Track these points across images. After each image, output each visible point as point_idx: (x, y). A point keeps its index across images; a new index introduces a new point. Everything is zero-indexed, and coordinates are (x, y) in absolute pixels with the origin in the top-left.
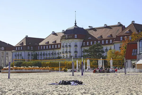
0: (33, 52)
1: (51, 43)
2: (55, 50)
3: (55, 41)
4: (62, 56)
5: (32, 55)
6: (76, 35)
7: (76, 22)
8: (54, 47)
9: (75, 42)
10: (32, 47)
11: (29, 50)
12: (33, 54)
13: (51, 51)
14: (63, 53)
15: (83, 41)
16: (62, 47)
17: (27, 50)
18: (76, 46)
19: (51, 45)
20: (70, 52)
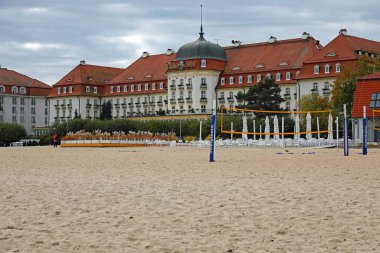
0: (98, 99)
2: (151, 96)
4: (170, 108)
5: (97, 106)
6: (204, 61)
8: (150, 87)
9: (202, 77)
10: (95, 88)
11: (89, 95)
12: (98, 103)
13: (142, 99)
14: (173, 101)
15: (221, 76)
16: (169, 88)
17: (84, 94)
19: (143, 83)
20: (189, 100)
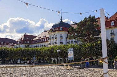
1: (42, 37)
2: (44, 43)
3: (46, 36)
6: (61, 28)
7: (61, 18)
8: (44, 40)
9: (61, 34)
11: (25, 44)
13: (42, 44)
14: (50, 44)
16: (49, 39)
18: (61, 37)
19: (42, 39)
20: (56, 43)
